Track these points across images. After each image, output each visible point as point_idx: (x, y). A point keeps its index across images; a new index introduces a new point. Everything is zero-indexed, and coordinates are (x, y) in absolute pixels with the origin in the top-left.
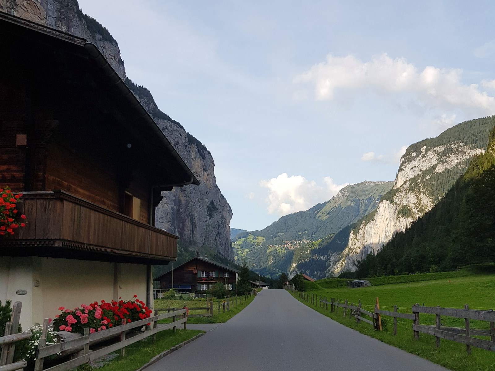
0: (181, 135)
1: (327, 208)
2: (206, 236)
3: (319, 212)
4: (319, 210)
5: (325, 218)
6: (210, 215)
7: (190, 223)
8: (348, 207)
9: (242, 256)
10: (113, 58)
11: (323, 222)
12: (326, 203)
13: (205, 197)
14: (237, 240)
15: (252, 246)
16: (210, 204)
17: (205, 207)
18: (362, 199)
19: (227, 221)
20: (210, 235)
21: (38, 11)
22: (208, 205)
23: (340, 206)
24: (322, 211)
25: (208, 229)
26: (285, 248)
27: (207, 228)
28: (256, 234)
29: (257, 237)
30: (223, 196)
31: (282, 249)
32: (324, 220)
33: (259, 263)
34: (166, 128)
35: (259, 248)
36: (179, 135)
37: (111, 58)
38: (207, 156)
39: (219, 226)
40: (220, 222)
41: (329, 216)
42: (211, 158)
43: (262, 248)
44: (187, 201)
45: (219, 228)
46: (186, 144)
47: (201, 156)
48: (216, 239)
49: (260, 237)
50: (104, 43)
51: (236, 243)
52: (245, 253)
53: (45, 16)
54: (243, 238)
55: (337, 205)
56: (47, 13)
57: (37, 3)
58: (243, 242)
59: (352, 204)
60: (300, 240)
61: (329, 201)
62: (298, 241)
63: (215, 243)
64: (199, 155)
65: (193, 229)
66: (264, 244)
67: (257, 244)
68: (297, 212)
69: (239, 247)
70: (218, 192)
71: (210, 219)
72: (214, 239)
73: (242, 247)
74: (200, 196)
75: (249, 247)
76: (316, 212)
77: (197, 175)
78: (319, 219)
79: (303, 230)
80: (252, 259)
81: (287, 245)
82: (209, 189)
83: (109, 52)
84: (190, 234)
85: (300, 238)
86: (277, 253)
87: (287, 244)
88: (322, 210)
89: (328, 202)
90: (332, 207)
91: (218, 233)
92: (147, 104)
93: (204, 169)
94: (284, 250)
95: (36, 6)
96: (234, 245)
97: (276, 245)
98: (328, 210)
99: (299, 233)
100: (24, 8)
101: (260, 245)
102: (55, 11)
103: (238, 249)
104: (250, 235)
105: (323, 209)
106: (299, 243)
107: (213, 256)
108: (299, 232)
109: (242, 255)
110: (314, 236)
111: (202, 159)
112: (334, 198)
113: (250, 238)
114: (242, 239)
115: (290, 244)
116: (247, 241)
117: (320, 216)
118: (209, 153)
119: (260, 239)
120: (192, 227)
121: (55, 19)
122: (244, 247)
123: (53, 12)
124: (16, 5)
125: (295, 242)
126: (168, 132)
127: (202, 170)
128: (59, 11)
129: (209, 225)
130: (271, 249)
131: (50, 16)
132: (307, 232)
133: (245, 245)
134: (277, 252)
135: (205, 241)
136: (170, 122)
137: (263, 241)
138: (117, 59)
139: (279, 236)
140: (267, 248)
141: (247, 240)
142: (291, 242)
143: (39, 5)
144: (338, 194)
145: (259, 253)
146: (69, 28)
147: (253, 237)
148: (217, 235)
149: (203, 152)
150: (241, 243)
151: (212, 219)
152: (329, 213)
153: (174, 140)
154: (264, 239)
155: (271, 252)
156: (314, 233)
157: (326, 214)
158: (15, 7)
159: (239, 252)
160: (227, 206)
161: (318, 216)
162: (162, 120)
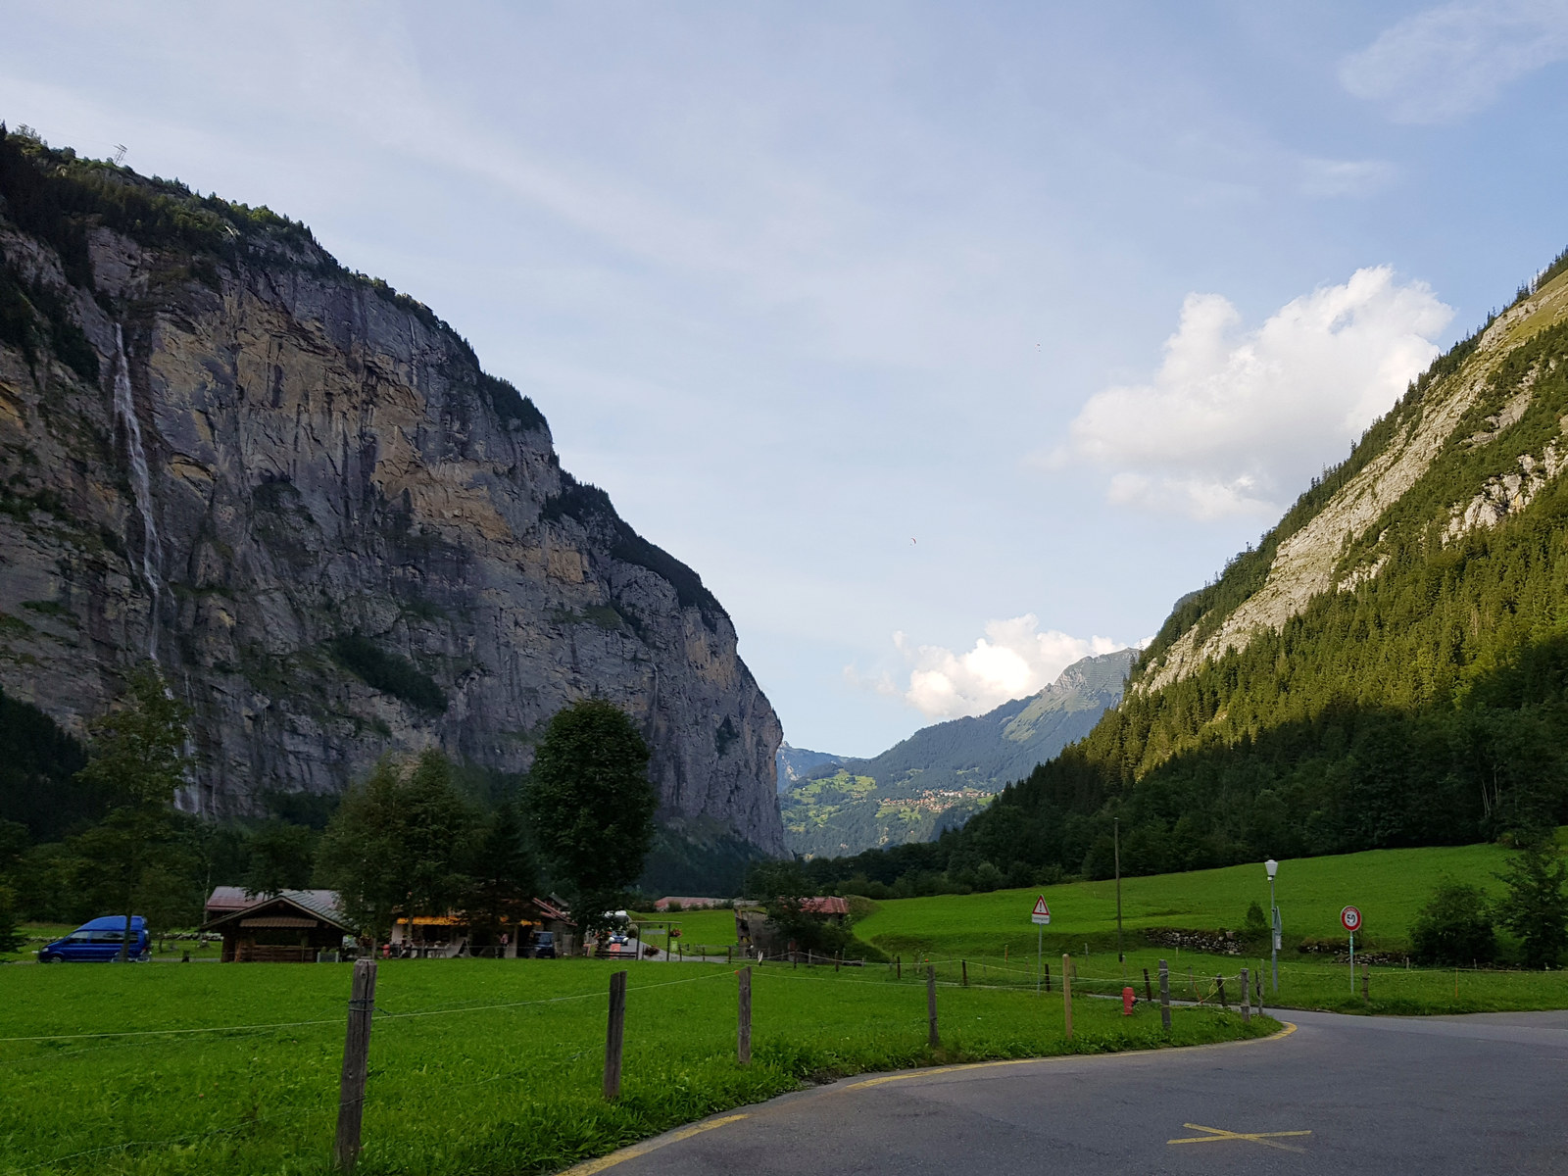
0: (664, 595)
1: (1031, 713)
2: (708, 796)
3: (1010, 721)
4: (1011, 717)
5: (1024, 735)
6: (721, 750)
7: (672, 773)
8: (1082, 712)
9: (816, 824)
10: (539, 458)
11: (1017, 747)
12: (1029, 699)
13: (711, 710)
14: (807, 783)
15: (843, 799)
16: (723, 725)
17: (711, 733)
18: (1117, 694)
19: (771, 749)
20: (718, 791)
21: (413, 401)
22: (717, 726)
23: (1062, 709)
24: (1017, 719)
25: (714, 779)
26: (920, 808)
27: (711, 777)
28: (857, 767)
29: (857, 778)
30: (762, 694)
31: (913, 810)
32: (1021, 742)
33: (856, 841)
34: (636, 582)
35: (858, 805)
36: (661, 596)
37: (536, 460)
38: (721, 624)
39: (739, 771)
40: (742, 763)
41: (1034, 731)
42: (729, 627)
43: (865, 804)
44: (670, 730)
45: (737, 776)
46: (674, 613)
47: (706, 625)
48: (729, 801)
49: (864, 777)
50: (523, 436)
51: (806, 790)
52: (825, 817)
53: (424, 408)
54: (823, 777)
55: (1056, 705)
56: (427, 402)
57: (411, 388)
58: (823, 787)
59: (1092, 706)
60: (960, 789)
61: (1038, 696)
62: (954, 791)
63: (728, 810)
64: (702, 625)
65: (679, 783)
66: (872, 795)
67: (855, 795)
68: (957, 718)
69: (812, 800)
70: (750, 687)
71: (720, 757)
72: (725, 799)
73: (820, 800)
74: (702, 710)
75: (837, 801)
76: (1005, 720)
77: (697, 667)
78: (1011, 738)
79: (970, 763)
80: (839, 831)
81: (927, 800)
82: (724, 692)
83: (532, 450)
84: (673, 794)
85: (959, 785)
86: (899, 819)
87: (926, 797)
88: (1020, 716)
89: (1035, 697)
90: (1042, 711)
91: (737, 787)
92: (602, 527)
93: (712, 652)
94: (916, 812)
95: (410, 394)
96: (801, 794)
97: (899, 799)
98: (1033, 718)
99: (960, 772)
100: (390, 399)
101: (862, 798)
102: (440, 394)
103: (808, 804)
104: (840, 770)
105: (1022, 714)
106: (953, 798)
107: (719, 838)
108: (960, 768)
109: (818, 820)
110: (994, 779)
111: (708, 631)
112: (1049, 688)
113: (840, 778)
114: (820, 782)
115: (933, 799)
116: (832, 786)
117: (1012, 732)
118: (727, 616)
119: (865, 783)
120: (678, 780)
121: (440, 409)
122: (824, 800)
123: (438, 399)
124: (377, 396)
125: (946, 794)
126: (640, 590)
127: (709, 653)
128: (449, 395)
129: (715, 772)
130: (887, 807)
131: (433, 406)
132: (977, 769)
133: (827, 797)
134: (900, 816)
135: (706, 805)
136: (645, 569)
137: (869, 788)
138: (546, 458)
139: (910, 777)
140: (879, 806)
141: (832, 783)
142: (936, 795)
143: (414, 391)
144: (1059, 680)
145: (857, 817)
146: (464, 424)
147: (847, 776)
148: (732, 792)
149: (713, 616)
150: (818, 790)
151: (724, 757)
152: (1035, 725)
153: (650, 605)
154: (874, 782)
155: (886, 816)
156: (994, 771)
157: (1027, 727)
158: (375, 400)
159: (811, 814)
160: (770, 718)
161: (1007, 730)
162: (629, 565)
